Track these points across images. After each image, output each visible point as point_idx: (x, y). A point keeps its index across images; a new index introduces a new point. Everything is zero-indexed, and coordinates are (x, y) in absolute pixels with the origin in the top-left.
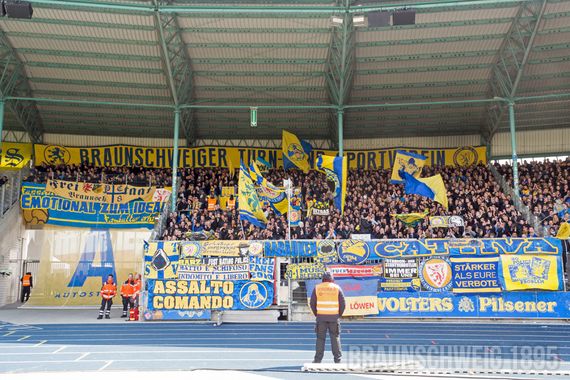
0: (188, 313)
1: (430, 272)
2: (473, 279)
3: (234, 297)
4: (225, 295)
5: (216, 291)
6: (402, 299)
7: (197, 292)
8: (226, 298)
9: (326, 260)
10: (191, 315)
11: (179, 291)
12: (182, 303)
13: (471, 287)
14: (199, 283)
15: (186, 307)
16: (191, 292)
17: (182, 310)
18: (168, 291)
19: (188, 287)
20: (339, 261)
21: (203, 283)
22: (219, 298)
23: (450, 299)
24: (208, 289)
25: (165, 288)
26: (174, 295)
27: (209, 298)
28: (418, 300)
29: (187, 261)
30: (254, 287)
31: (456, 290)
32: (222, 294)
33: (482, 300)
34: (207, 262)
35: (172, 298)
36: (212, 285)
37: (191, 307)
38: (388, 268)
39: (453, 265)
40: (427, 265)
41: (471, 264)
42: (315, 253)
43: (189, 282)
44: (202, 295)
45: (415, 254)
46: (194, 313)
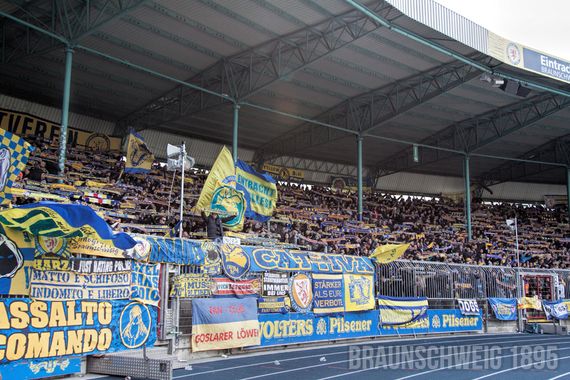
0: (45, 365)
1: (298, 290)
2: (329, 298)
3: (113, 329)
4: (102, 326)
5: (90, 321)
6: (276, 322)
7: (62, 323)
8: (103, 331)
9: (213, 271)
10: (50, 369)
11: (36, 323)
12: (39, 345)
13: (327, 307)
14: (66, 307)
15: (45, 354)
16: (53, 324)
17: (37, 360)
18: (15, 324)
19: (48, 312)
20: (223, 273)
21: (71, 305)
22: (94, 332)
23: (311, 321)
24: (79, 315)
25: (11, 317)
26: (26, 331)
27: (80, 332)
28: (288, 323)
29: (47, 262)
30: (136, 312)
31: (316, 311)
32: (97, 327)
33: (332, 319)
34: (77, 267)
35: (22, 338)
36: (84, 310)
37: (53, 353)
38: (266, 283)
39: (313, 282)
40: (295, 281)
41: (326, 280)
42: (202, 260)
43: (50, 305)
44: (71, 328)
45: (287, 268)
46: (55, 363)
